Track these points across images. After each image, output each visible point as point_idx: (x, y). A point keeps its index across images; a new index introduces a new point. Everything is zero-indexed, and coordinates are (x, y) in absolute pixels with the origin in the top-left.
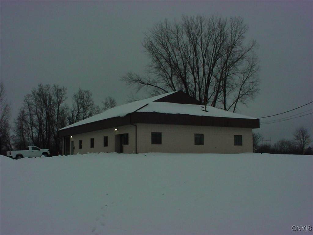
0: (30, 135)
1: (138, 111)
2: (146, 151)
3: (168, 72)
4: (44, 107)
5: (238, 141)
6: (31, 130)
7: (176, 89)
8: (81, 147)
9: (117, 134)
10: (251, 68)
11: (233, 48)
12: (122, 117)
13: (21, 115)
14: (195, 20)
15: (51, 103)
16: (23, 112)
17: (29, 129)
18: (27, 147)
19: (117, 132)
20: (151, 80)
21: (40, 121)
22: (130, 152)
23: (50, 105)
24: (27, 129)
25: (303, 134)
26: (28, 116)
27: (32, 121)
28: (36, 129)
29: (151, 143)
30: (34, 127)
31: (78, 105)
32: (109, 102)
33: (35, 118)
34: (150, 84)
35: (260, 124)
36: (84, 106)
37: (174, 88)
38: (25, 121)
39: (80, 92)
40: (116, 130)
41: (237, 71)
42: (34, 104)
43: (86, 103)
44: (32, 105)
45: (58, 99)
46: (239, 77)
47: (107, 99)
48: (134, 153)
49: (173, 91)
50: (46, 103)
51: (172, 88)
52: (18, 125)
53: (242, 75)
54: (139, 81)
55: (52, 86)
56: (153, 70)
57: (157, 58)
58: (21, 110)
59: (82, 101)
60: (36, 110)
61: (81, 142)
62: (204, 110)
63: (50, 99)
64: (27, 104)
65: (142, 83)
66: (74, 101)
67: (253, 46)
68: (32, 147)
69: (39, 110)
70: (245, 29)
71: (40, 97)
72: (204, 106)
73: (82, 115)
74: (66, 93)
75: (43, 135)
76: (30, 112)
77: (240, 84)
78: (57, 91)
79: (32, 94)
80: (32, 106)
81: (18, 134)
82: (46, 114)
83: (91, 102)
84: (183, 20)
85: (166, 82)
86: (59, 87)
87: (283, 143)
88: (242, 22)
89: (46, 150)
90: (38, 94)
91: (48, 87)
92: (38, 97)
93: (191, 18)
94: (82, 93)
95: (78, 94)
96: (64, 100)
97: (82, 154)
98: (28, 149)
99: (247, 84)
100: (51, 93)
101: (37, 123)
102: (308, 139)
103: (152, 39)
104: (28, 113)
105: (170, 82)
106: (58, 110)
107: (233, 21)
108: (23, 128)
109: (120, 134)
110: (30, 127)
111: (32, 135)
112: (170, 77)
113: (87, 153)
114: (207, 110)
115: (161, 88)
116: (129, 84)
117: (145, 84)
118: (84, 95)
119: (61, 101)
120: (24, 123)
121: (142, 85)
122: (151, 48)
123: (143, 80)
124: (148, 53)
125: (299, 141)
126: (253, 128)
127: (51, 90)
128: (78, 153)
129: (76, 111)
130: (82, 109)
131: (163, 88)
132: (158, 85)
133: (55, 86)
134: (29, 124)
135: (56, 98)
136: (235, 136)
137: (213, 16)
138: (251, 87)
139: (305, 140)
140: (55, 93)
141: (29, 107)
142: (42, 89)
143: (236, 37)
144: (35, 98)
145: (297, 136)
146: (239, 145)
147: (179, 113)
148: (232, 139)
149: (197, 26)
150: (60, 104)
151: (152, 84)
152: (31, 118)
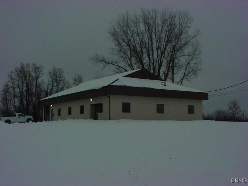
0: (13, 104)
1: (111, 85)
2: (118, 118)
3: (128, 54)
4: (25, 81)
5: (191, 110)
6: (13, 100)
7: (134, 68)
8: (59, 114)
9: (92, 103)
10: (195, 52)
11: (180, 35)
12: (98, 89)
13: (5, 88)
14: (151, 12)
15: (31, 79)
16: (7, 85)
17: (12, 99)
18: (14, 114)
19: (93, 102)
20: (114, 61)
21: (21, 93)
22: (105, 119)
23: (30, 80)
24: (10, 99)
25: (234, 105)
26: (11, 89)
27: (14, 93)
28: (18, 100)
29: (121, 112)
30: (16, 98)
31: (52, 80)
32: (77, 78)
33: (17, 90)
34: (113, 64)
35: (209, 96)
36: (57, 81)
37: (133, 67)
38: (9, 93)
39: (54, 70)
40: (91, 100)
41: (184, 54)
42: (16, 79)
43: (59, 79)
44: (15, 79)
45: (36, 75)
46: (185, 58)
47: (76, 76)
48: (107, 120)
49: (131, 70)
50: (26, 78)
51: (131, 67)
52: (3, 96)
53: (187, 57)
54: (104, 61)
55: (32, 64)
56: (115, 52)
57: (119, 43)
58: (5, 84)
59: (55, 77)
60: (18, 84)
61: (59, 110)
62: (164, 84)
63: (30, 75)
64: (10, 79)
65: (106, 63)
66: (49, 77)
67: (197, 34)
68: (19, 114)
69: (20, 84)
70: (191, 20)
71: (21, 73)
72: (164, 82)
73: (55, 89)
74: (43, 71)
75: (24, 105)
76: (13, 86)
77: (186, 65)
78: (36, 68)
79: (15, 71)
80: (15, 81)
81: (3, 103)
82: (26, 88)
83: (63, 78)
84: (141, 12)
85: (126, 62)
86: (37, 66)
87: (219, 112)
88: (188, 15)
89: (30, 117)
90: (20, 71)
91: (28, 65)
92: (20, 74)
93: (148, 10)
94: (55, 70)
95: (52, 72)
96: (41, 76)
97: (63, 120)
98: (15, 116)
99: (191, 65)
100: (31, 70)
101: (19, 95)
102: (239, 109)
103: (116, 27)
104: (11, 86)
105: (129, 63)
106: (36, 84)
107: (181, 14)
108: (7, 99)
109: (95, 103)
110: (13, 98)
111: (15, 105)
112: (130, 58)
113: (67, 120)
114: (166, 85)
115: (122, 67)
116: (95, 63)
117: (108, 63)
118: (57, 72)
119: (38, 77)
120: (8, 94)
121: (106, 64)
122: (114, 34)
123: (107, 60)
124: (112, 38)
125: (232, 111)
126: (203, 100)
127: (31, 68)
128: (60, 119)
129: (50, 85)
130: (55, 84)
131: (124, 67)
132: (119, 65)
133: (34, 65)
134: (12, 96)
135: (35, 74)
136: (189, 106)
137: (165, 9)
138: (195, 67)
139: (237, 110)
140: (33, 70)
141: (12, 81)
142: (23, 67)
143: (184, 27)
144: (17, 74)
145: (230, 107)
146: (192, 113)
147: (144, 87)
148: (186, 108)
149: (152, 17)
150: (38, 79)
151: (115, 64)
152: (14, 90)
